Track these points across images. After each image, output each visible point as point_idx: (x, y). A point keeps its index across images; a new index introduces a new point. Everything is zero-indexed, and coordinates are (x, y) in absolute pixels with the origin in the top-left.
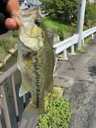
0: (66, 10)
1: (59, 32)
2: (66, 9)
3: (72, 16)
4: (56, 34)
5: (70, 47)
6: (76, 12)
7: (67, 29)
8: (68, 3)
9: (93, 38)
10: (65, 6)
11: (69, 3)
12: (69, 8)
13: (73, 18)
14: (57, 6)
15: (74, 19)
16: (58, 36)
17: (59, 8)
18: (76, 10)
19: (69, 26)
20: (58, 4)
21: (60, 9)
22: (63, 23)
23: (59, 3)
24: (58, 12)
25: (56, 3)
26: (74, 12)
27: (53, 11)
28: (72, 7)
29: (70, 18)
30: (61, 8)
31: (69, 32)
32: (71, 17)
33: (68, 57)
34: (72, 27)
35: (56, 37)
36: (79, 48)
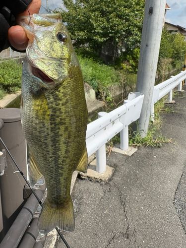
0: (111, 35)
1: (93, 82)
2: (111, 33)
3: (124, 50)
4: (88, 85)
5: (119, 133)
6: (131, 42)
7: (112, 76)
8: (115, 22)
9: (171, 101)
10: (108, 28)
11: (118, 21)
12: (118, 32)
13: (125, 54)
14: (92, 25)
15: (128, 56)
16: (93, 90)
17: (96, 30)
18: (130, 38)
19: (116, 69)
20: (93, 22)
21: (98, 33)
22: (104, 63)
23: (97, 20)
24: (94, 39)
25: (90, 20)
26: (128, 41)
27: (82, 36)
28: (124, 31)
29: (119, 52)
30: (101, 31)
31: (116, 81)
32: (121, 51)
33: (111, 166)
34: (122, 71)
35: (88, 91)
36: (144, 133)
